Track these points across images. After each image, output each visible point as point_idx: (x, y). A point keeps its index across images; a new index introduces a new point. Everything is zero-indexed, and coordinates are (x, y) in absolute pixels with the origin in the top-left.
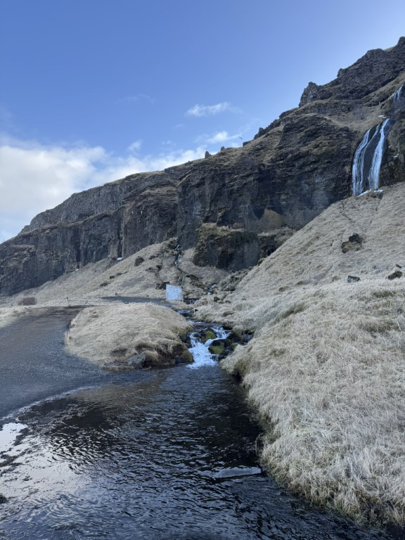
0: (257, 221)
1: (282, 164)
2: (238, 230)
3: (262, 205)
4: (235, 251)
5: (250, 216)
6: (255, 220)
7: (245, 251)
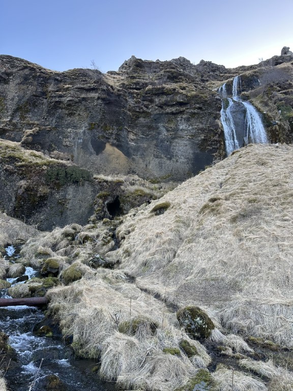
0: (94, 157)
1: (138, 94)
2: (61, 161)
3: (103, 137)
4: (52, 194)
5: (84, 146)
6: (91, 154)
7: (68, 197)
